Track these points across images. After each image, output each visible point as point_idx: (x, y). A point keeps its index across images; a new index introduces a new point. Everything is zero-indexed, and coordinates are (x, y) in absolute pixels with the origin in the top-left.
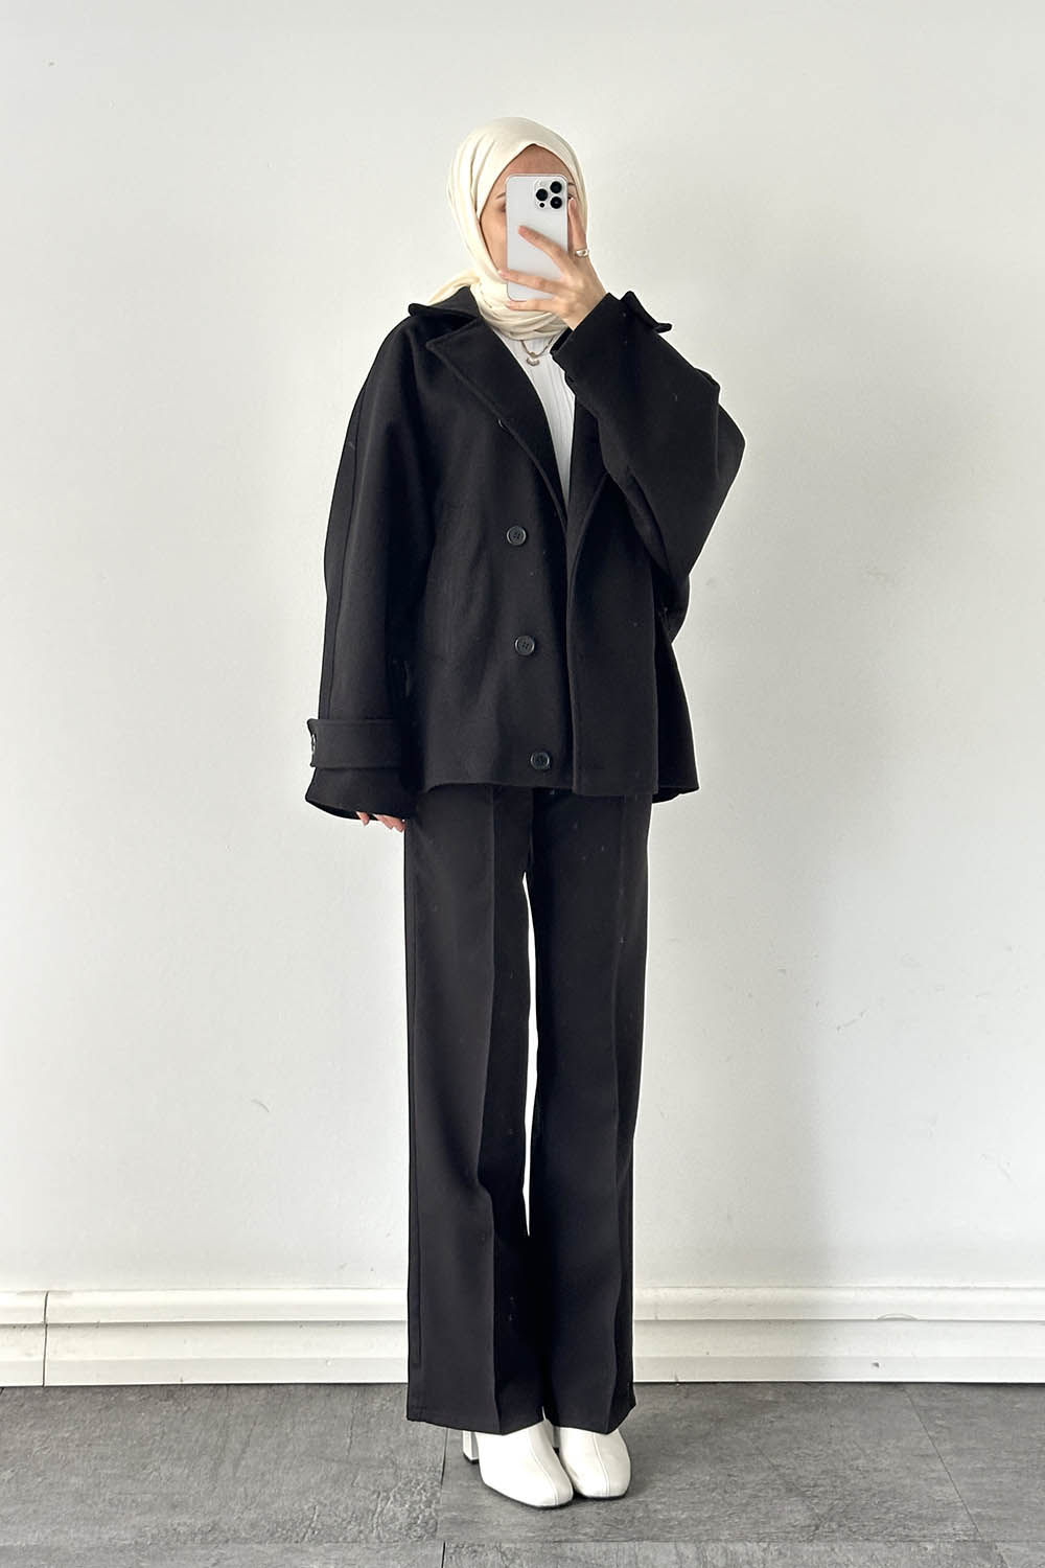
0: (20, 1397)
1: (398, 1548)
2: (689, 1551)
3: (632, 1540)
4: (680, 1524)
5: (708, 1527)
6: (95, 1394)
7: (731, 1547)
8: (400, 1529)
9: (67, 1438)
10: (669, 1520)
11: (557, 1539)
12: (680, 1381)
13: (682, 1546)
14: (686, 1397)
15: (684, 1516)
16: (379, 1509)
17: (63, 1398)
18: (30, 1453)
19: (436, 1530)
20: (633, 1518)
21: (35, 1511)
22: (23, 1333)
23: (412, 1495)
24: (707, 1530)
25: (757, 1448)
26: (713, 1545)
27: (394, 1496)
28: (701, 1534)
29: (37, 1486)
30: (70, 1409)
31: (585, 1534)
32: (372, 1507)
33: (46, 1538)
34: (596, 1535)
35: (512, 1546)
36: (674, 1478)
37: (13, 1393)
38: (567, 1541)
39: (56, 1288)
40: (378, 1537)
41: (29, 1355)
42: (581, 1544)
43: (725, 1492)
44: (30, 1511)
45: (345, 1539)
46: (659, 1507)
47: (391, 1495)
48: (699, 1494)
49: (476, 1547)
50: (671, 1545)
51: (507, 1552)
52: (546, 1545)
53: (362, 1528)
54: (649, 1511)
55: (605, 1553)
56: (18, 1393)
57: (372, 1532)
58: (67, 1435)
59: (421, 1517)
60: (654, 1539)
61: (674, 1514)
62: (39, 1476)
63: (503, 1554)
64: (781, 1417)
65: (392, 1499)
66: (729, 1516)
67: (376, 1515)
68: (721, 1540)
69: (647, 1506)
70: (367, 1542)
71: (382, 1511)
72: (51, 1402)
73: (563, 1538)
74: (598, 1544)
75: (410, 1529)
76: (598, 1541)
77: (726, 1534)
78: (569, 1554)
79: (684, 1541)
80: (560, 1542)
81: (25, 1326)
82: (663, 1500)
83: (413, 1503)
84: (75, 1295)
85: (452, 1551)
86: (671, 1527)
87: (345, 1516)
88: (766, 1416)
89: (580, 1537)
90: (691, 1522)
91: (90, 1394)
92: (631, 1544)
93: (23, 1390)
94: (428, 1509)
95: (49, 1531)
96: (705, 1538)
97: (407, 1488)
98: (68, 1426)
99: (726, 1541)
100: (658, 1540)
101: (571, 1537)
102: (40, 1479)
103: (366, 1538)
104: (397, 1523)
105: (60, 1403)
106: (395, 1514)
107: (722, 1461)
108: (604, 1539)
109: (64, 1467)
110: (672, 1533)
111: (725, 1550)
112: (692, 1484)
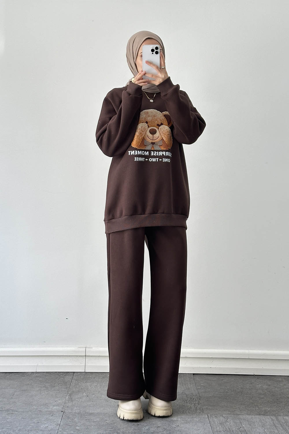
0: (79, 374)
1: (195, 415)
2: (274, 418)
3: (257, 415)
4: (269, 411)
5: (277, 412)
6: (99, 374)
7: (284, 417)
8: (194, 410)
9: (96, 385)
10: (266, 410)
11: (237, 414)
12: (255, 374)
13: (272, 417)
14: (258, 379)
15: (269, 409)
16: (186, 405)
17: (91, 375)
18: (88, 389)
19: (203, 411)
20: (256, 410)
21: (96, 404)
22: (80, 358)
23: (193, 402)
24: (277, 413)
25: (282, 393)
26: (279, 417)
27: (189, 402)
28: (275, 414)
29: (94, 397)
30: (94, 378)
31: (244, 413)
32: (184, 404)
33: (102, 411)
34: (247, 413)
35: (226, 415)
36: (263, 400)
37: (77, 374)
38: (240, 415)
39: (88, 347)
40: (189, 412)
41: (81, 363)
42: (244, 416)
43: (278, 404)
44: (95, 404)
45: (180, 412)
46: (262, 407)
47: (188, 402)
48: (271, 403)
49: (216, 416)
50: (269, 417)
51: (225, 417)
52: (235, 415)
53: (183, 410)
54: (259, 408)
55: (251, 418)
56: (78, 373)
57: (186, 411)
58: (96, 384)
59: (198, 407)
60: (263, 415)
61: (266, 409)
62: (93, 395)
63: (224, 418)
64: (285, 385)
65: (188, 403)
66: (281, 409)
67: (186, 407)
68: (281, 416)
69: (258, 407)
70: (186, 413)
71: (187, 405)
72: (88, 376)
73: (239, 414)
74: (249, 416)
75: (196, 410)
76: (248, 415)
77: (282, 414)
78: (242, 418)
79: (272, 416)
80: (238, 415)
81: (80, 356)
82: (262, 405)
83: (194, 404)
84: (94, 348)
85: (210, 416)
86: (267, 412)
87: (178, 407)
88: (281, 384)
89: (244, 414)
90: (271, 411)
91: (98, 374)
92: (258, 416)
93: (79, 373)
94: (199, 406)
95: (102, 409)
96: (277, 415)
97: (191, 400)
98: (96, 382)
99: (283, 416)
100: (264, 415)
101: (241, 414)
102: (94, 396)
103: (186, 412)
104: (192, 409)
105: (91, 376)
106: (191, 406)
107: (274, 396)
108: (250, 415)
109: (99, 393)
110: (267, 413)
111: (284, 418)
112: (268, 401)
